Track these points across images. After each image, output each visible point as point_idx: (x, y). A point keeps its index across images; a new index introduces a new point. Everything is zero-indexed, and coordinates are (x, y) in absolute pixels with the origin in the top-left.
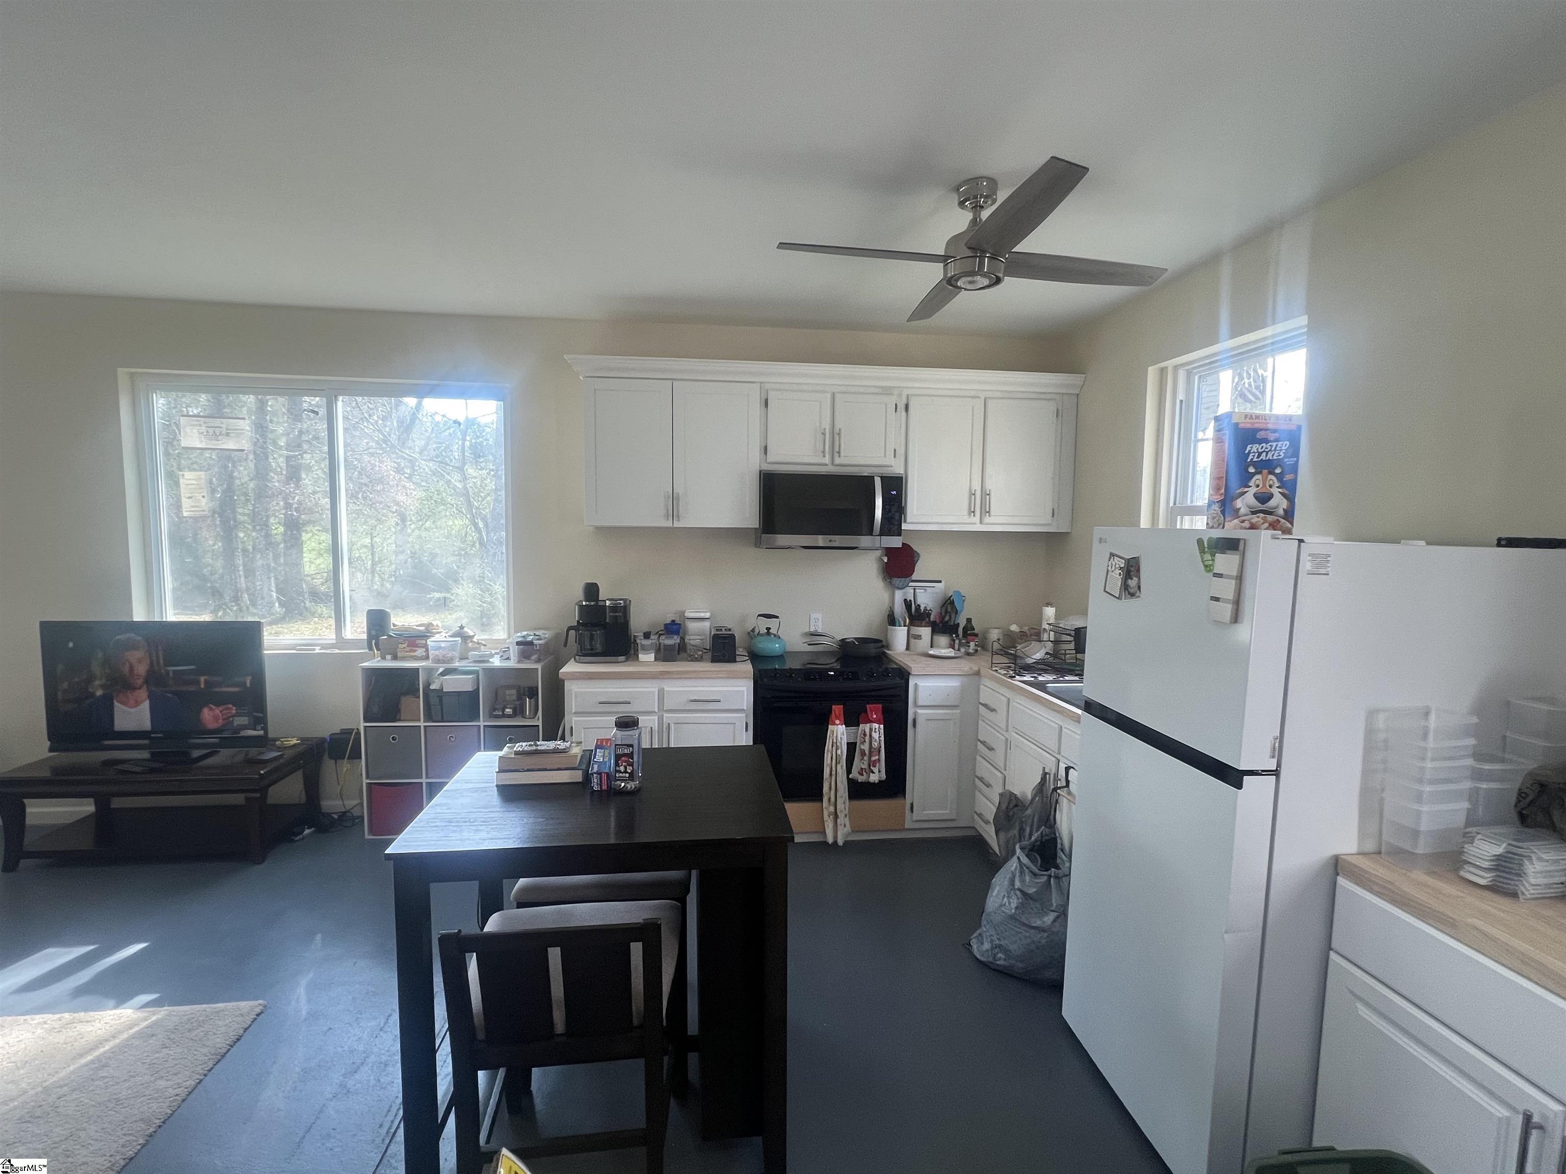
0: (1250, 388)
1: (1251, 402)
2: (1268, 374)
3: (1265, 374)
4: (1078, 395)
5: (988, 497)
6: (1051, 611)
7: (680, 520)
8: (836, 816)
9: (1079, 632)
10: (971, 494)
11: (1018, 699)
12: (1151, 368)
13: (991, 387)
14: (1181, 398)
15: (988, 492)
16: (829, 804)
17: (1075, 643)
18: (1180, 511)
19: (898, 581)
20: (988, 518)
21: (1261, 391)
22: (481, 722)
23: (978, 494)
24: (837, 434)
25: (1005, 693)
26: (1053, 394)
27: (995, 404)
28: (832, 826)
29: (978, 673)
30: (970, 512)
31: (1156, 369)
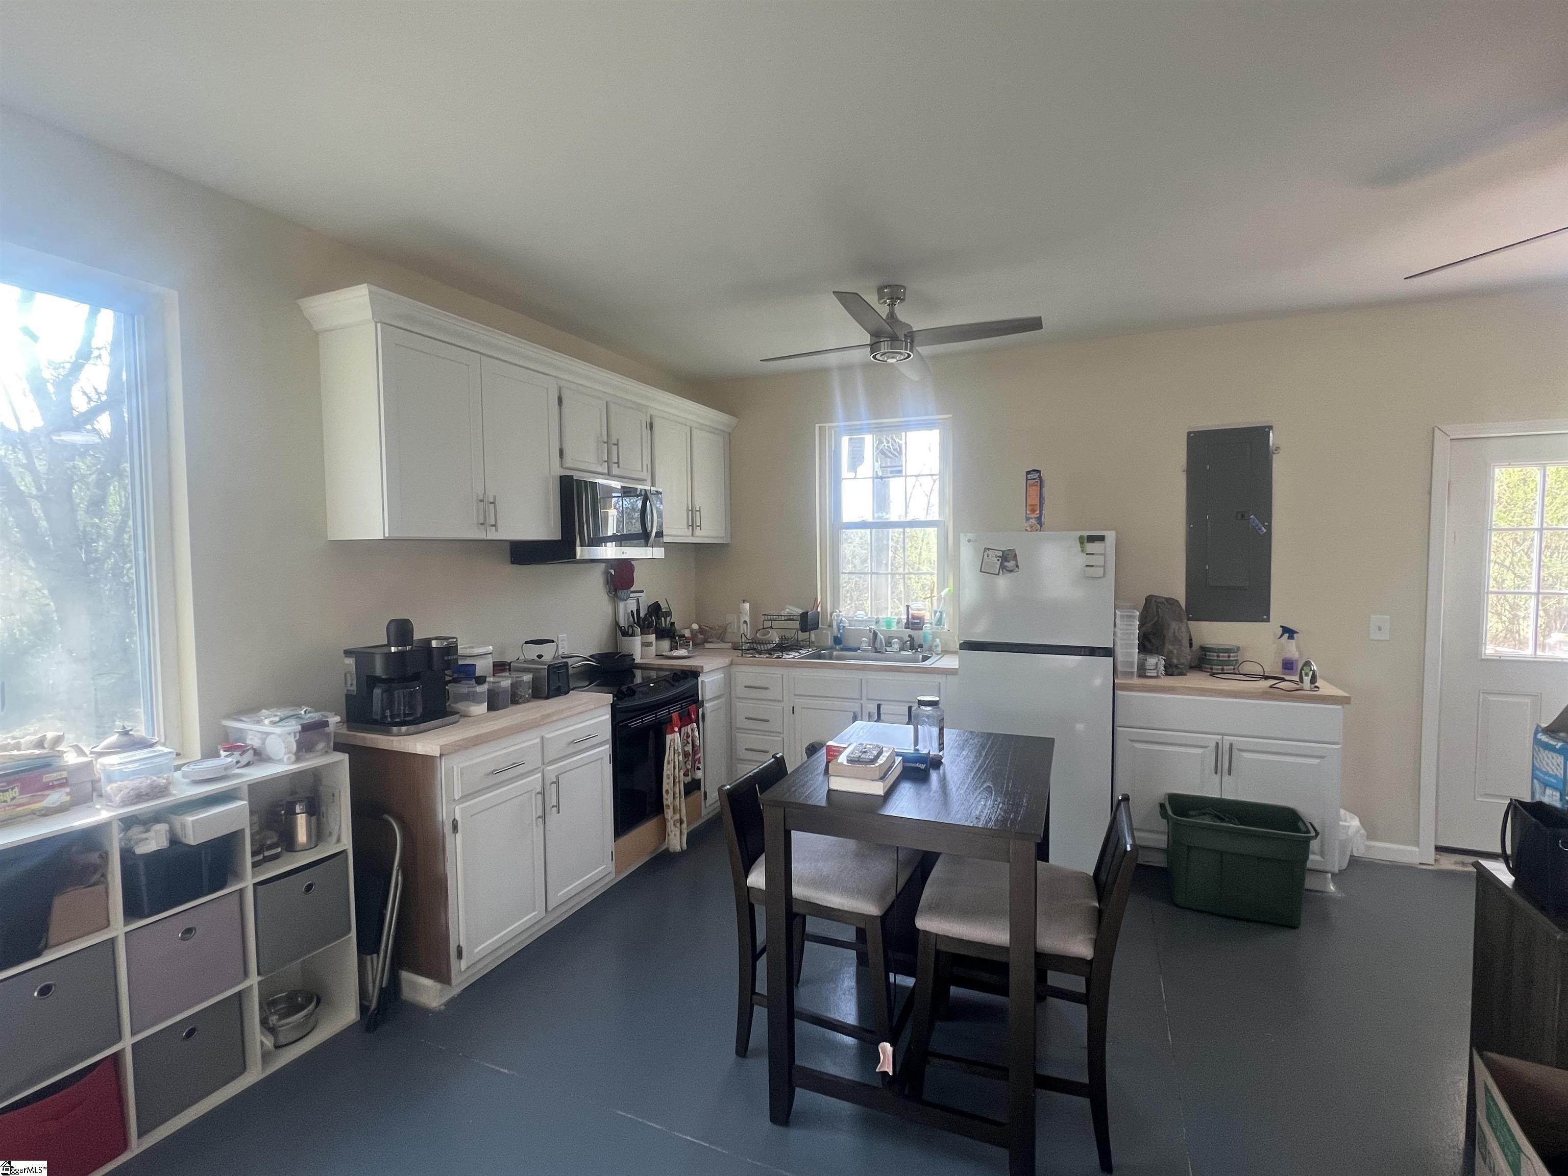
0: (889, 449)
1: (891, 458)
2: (903, 442)
3: (901, 442)
4: (730, 434)
5: (698, 512)
6: (747, 606)
7: (497, 530)
8: (681, 822)
9: (804, 616)
10: (688, 510)
11: (798, 673)
12: (817, 426)
13: (694, 418)
14: (833, 449)
15: (698, 509)
16: (674, 812)
17: (801, 624)
18: (840, 526)
19: (622, 594)
20: (698, 532)
21: (898, 452)
22: (249, 880)
23: (692, 511)
24: (614, 445)
25: (775, 672)
26: (721, 430)
27: (696, 433)
28: (678, 833)
29: (732, 664)
30: (688, 526)
31: (820, 427)
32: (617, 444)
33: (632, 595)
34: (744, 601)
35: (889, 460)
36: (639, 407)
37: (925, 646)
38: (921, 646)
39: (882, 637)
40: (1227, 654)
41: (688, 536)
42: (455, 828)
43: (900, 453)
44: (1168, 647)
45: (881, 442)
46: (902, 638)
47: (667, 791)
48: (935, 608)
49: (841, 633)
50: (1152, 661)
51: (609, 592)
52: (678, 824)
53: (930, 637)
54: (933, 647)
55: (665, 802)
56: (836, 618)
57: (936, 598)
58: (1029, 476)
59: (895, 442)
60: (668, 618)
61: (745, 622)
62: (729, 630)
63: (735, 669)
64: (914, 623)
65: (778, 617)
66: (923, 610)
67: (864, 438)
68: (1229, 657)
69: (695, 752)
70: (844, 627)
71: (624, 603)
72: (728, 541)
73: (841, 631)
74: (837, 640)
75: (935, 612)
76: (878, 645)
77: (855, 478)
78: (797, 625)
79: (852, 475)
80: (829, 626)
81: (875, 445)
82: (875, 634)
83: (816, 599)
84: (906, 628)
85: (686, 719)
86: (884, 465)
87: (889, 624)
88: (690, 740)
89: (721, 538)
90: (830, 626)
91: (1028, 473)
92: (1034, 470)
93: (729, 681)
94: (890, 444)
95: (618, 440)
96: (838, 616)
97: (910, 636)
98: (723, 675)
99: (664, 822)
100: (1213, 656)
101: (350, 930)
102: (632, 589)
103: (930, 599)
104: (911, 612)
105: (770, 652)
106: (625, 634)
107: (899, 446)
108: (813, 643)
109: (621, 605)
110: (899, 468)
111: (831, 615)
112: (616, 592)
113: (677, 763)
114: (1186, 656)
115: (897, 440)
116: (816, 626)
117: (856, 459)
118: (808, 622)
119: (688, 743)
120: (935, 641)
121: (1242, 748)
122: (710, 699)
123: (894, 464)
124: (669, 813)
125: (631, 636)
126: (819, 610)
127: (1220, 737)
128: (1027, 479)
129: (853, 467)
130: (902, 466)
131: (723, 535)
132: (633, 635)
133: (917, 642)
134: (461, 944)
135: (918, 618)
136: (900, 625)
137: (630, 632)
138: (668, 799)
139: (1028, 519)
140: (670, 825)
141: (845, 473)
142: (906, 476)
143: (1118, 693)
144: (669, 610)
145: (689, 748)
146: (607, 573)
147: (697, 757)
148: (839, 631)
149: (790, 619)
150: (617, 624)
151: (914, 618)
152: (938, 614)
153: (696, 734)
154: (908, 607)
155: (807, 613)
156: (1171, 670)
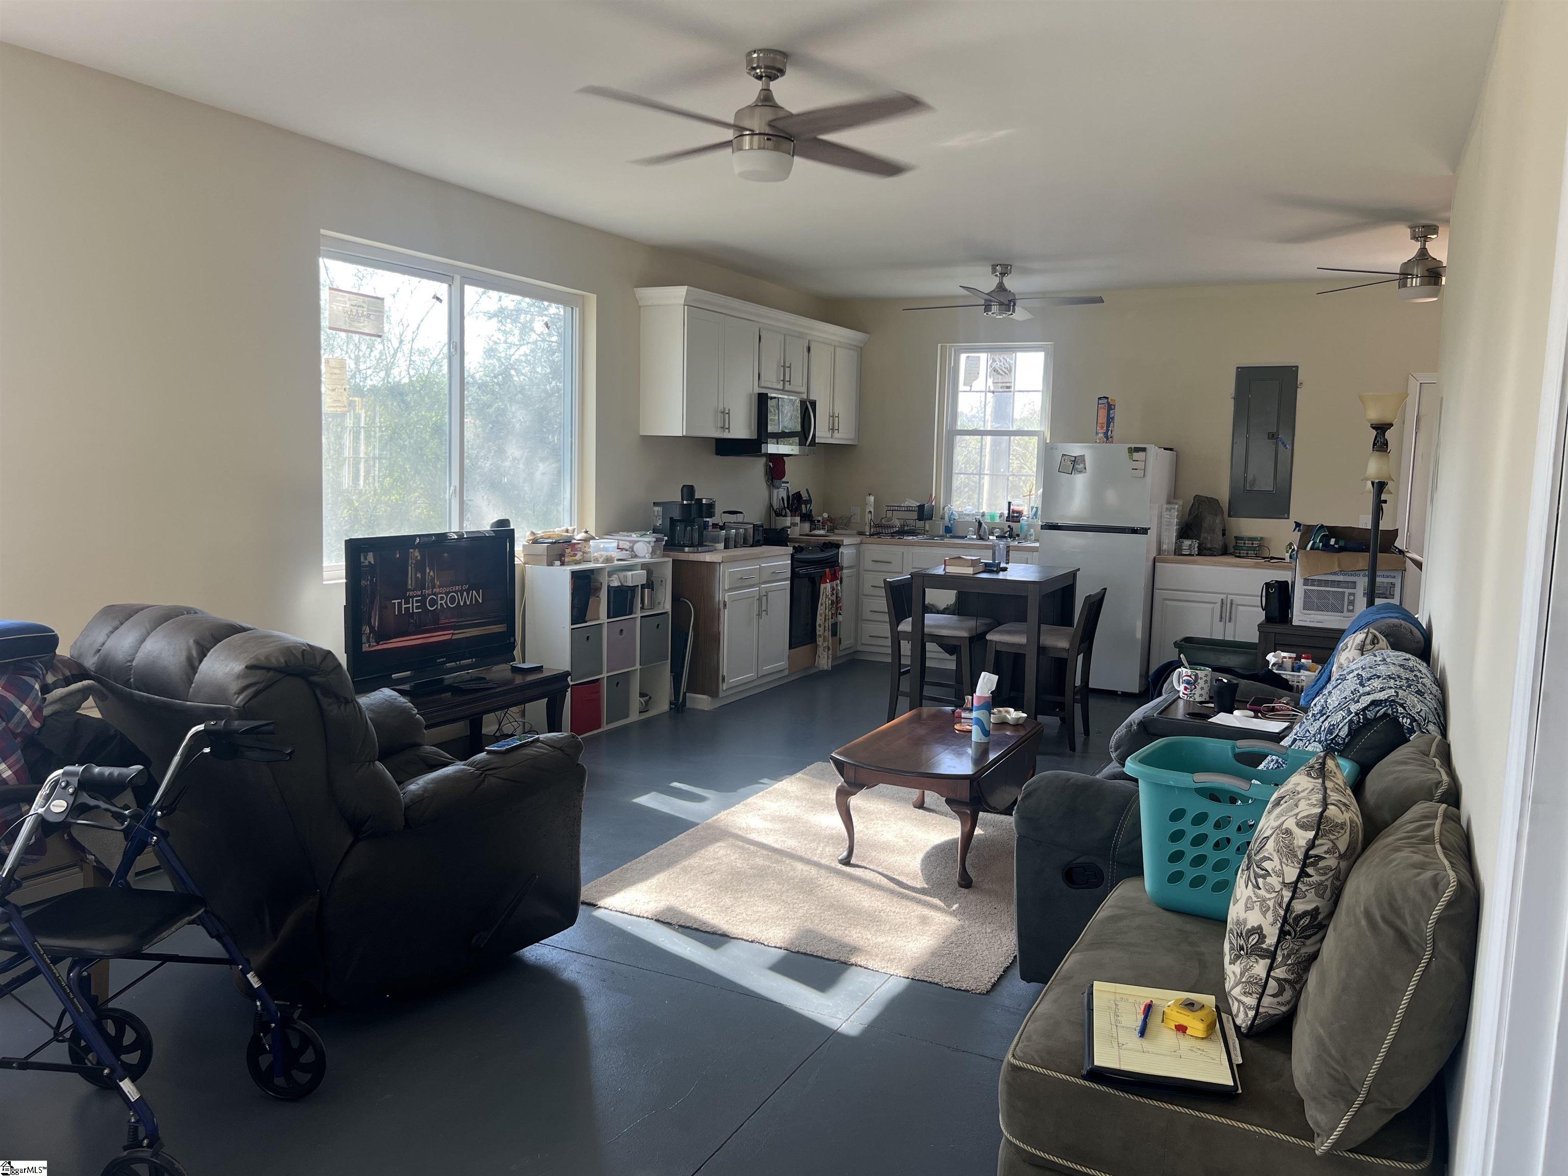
0: (1001, 367)
1: (1002, 375)
2: (1013, 362)
3: (1011, 362)
4: (861, 348)
5: (837, 418)
6: (872, 498)
7: (729, 432)
8: (829, 649)
9: (921, 508)
10: (830, 416)
11: (917, 550)
12: (939, 345)
13: (837, 339)
14: (952, 365)
15: (837, 415)
16: (824, 641)
17: (919, 515)
18: (954, 432)
19: (776, 482)
20: (836, 434)
21: (1010, 370)
22: (638, 614)
23: (833, 416)
24: (788, 367)
25: (899, 549)
26: (855, 346)
27: (838, 350)
28: (826, 657)
29: (861, 543)
30: (829, 429)
31: (942, 346)
32: (790, 367)
33: (783, 485)
34: (870, 494)
35: (1000, 376)
36: (801, 336)
37: (1021, 536)
38: (1018, 535)
39: (986, 527)
40: (1251, 542)
41: (828, 438)
42: (725, 605)
43: (1010, 371)
44: (1203, 535)
45: (994, 361)
46: (1003, 529)
47: (820, 625)
48: (1032, 504)
49: (951, 524)
50: (1187, 543)
51: (767, 481)
52: (827, 650)
53: (1026, 528)
54: (1028, 535)
55: (818, 633)
56: (948, 511)
57: (1034, 496)
58: (1100, 401)
59: (1006, 361)
60: (808, 506)
61: (870, 512)
62: (853, 520)
63: (864, 547)
64: (1014, 516)
65: (898, 509)
66: (1022, 505)
67: (979, 357)
68: (1253, 544)
69: (838, 603)
70: (954, 519)
71: (777, 490)
72: (856, 444)
73: (952, 522)
74: (948, 530)
75: (1032, 508)
76: (982, 533)
77: (970, 391)
78: (915, 515)
79: (968, 388)
80: (941, 519)
81: (989, 363)
82: (980, 524)
83: (931, 495)
84: (1007, 521)
85: (834, 577)
86: (996, 381)
87: (992, 517)
88: (835, 592)
89: (851, 440)
90: (943, 518)
91: (1100, 399)
92: (1104, 397)
93: (859, 555)
94: (1002, 363)
95: (790, 364)
96: (950, 509)
97: (1009, 526)
98: (855, 551)
99: (816, 647)
100: (1241, 543)
101: (667, 659)
102: (783, 480)
103: (1028, 497)
104: (1012, 507)
105: (892, 535)
106: (778, 514)
107: (1009, 365)
108: (928, 531)
109: (775, 491)
110: (1008, 385)
111: (944, 509)
112: (772, 482)
113: (827, 605)
114: (1217, 541)
115: (1008, 360)
116: (930, 518)
117: (972, 375)
118: (924, 513)
119: (833, 594)
120: (1030, 531)
121: (1239, 603)
122: (848, 567)
123: (1004, 381)
124: (820, 641)
125: (783, 516)
126: (933, 504)
127: (1225, 596)
128: (1098, 404)
129: (968, 383)
130: (1011, 382)
131: (853, 437)
132: (785, 516)
133: (1015, 531)
134: (724, 674)
135: (1017, 512)
136: (1002, 518)
137: (783, 514)
138: (819, 631)
139: (1097, 434)
140: (820, 650)
141: (961, 387)
142: (1015, 391)
143: (1157, 564)
144: (808, 499)
145: (834, 598)
146: (766, 465)
147: (839, 605)
148: (950, 521)
149: (909, 509)
150: (771, 505)
151: (1014, 512)
152: (1034, 509)
153: (839, 588)
154: (1010, 503)
155: (924, 505)
156: (1203, 551)
